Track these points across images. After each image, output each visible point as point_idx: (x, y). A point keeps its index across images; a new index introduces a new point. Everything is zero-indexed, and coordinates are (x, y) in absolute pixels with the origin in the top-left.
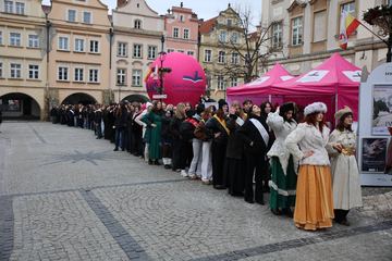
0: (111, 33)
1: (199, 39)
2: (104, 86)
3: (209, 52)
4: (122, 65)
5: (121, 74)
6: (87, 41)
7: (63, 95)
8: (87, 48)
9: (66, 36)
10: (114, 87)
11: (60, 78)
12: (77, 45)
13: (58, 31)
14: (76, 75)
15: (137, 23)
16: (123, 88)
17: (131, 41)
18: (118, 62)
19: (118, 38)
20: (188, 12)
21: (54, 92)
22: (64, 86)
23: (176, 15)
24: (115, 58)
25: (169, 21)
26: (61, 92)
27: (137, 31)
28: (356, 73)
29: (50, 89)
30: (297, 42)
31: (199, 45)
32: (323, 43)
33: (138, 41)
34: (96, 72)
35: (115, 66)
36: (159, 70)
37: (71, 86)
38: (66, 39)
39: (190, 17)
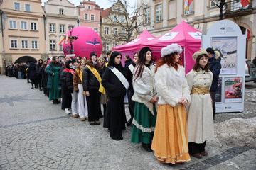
0: (45, 18)
1: (101, 20)
2: (42, 51)
3: (108, 28)
4: (53, 38)
5: (52, 44)
6: (29, 23)
7: (15, 58)
8: (29, 27)
9: (14, 19)
10: (48, 51)
11: (12, 47)
12: (22, 26)
13: (8, 17)
14: (23, 45)
15: (61, 11)
16: (54, 52)
17: (58, 23)
18: (50, 36)
19: (49, 21)
20: (93, 4)
21: (8, 56)
22: (15, 52)
23: (85, 5)
24: (48, 34)
25: (82, 10)
26: (13, 56)
27: (62, 16)
28: (196, 33)
29: (6, 54)
30: (159, 20)
31: (101, 24)
32: (174, 19)
33: (62, 22)
34: (36, 42)
35: (48, 39)
36: (69, 38)
37: (20, 52)
38: (14, 22)
39: (94, 7)
